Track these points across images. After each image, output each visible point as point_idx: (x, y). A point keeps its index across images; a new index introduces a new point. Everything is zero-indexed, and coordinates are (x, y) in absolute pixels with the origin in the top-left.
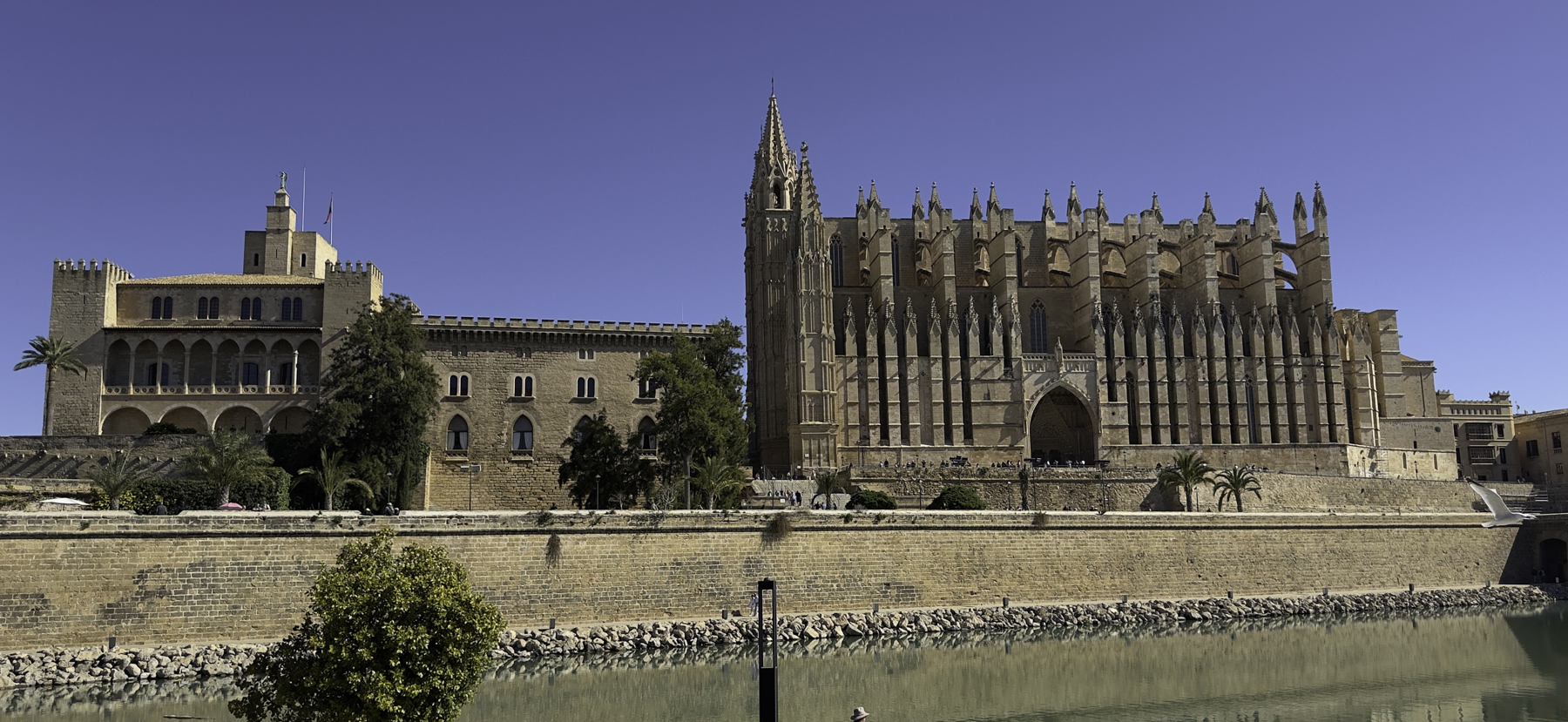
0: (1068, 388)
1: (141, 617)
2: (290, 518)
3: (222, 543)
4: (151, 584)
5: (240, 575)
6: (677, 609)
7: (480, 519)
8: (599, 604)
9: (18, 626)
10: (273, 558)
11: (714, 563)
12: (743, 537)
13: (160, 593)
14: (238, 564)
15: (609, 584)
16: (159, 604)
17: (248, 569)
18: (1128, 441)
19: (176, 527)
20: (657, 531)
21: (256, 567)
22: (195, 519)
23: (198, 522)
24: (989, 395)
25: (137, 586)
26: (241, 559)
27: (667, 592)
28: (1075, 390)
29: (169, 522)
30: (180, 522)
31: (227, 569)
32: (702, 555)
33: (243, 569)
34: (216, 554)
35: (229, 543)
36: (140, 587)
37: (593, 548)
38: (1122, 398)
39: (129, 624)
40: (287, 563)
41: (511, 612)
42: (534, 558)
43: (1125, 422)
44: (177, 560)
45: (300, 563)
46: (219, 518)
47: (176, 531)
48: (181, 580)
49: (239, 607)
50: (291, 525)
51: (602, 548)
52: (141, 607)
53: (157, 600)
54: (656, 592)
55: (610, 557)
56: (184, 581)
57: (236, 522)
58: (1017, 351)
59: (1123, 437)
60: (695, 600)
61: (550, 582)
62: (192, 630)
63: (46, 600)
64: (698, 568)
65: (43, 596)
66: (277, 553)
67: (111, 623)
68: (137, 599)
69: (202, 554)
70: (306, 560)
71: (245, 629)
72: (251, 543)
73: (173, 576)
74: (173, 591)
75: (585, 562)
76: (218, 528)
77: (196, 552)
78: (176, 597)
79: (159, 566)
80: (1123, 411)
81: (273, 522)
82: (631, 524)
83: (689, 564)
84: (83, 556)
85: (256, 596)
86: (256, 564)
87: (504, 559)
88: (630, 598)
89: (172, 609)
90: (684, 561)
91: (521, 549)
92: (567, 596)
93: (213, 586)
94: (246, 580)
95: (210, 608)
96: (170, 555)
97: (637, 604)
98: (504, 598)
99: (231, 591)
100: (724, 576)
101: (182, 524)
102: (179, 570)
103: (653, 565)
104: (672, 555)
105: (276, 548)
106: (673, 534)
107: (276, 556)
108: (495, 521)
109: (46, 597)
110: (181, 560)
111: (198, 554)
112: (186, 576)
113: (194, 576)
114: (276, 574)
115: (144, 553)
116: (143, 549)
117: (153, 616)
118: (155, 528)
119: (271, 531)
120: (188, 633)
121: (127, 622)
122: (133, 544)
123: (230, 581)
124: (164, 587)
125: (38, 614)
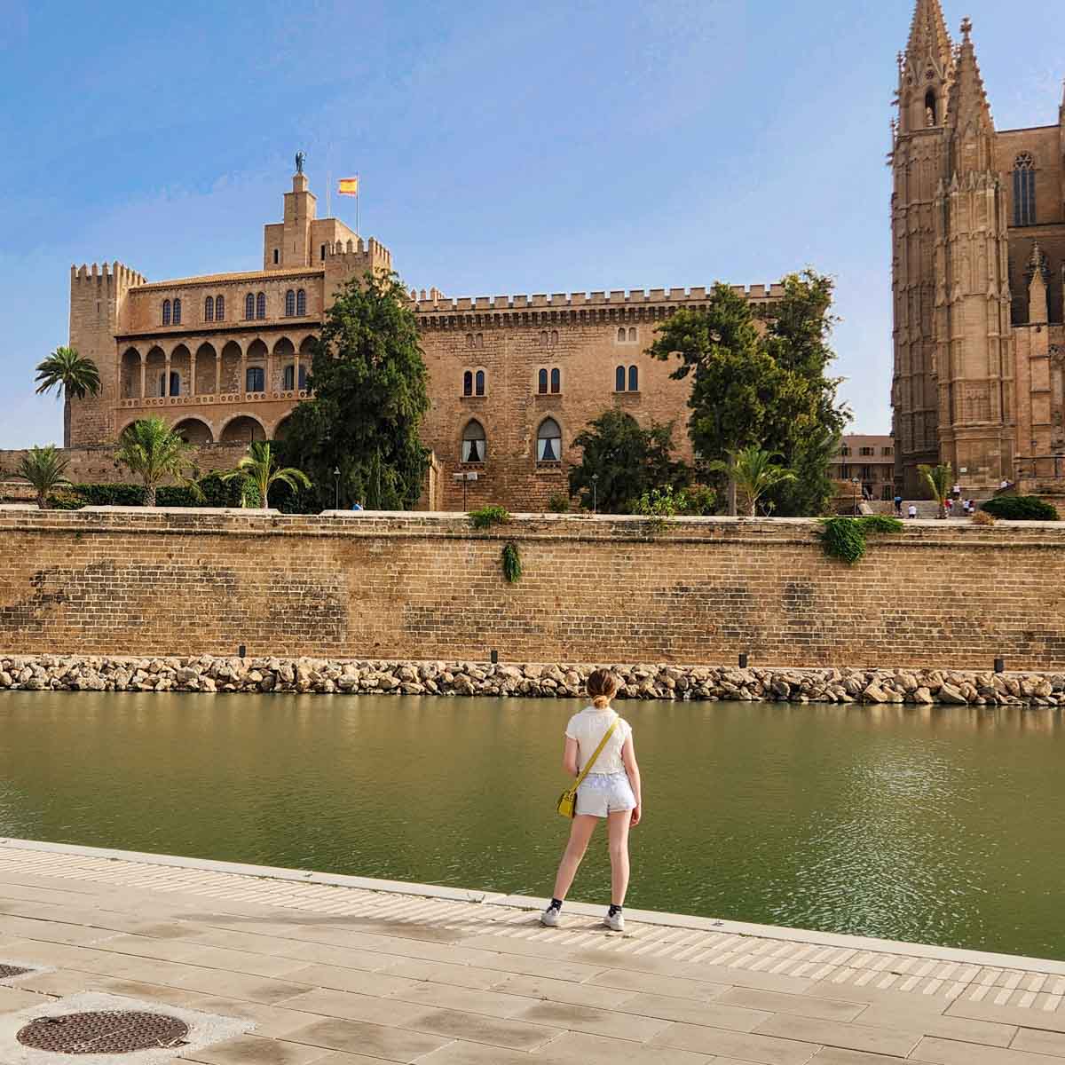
1: (38, 623)
3: (123, 543)
4: (49, 587)
5: (141, 580)
6: (680, 652)
7: (416, 522)
8: (569, 638)
10: (176, 562)
11: (737, 590)
12: (784, 555)
13: (58, 598)
14: (139, 568)
15: (583, 613)
16: (57, 610)
17: (150, 574)
19: (75, 523)
20: (651, 542)
21: (159, 571)
22: (94, 515)
23: (97, 517)
25: (35, 588)
26: (143, 562)
27: (666, 628)
29: (68, 517)
30: (80, 517)
31: (128, 573)
32: (720, 578)
33: (143, 574)
34: (117, 555)
35: (129, 543)
36: (39, 590)
37: (562, 563)
39: (27, 631)
40: (191, 569)
41: (453, 641)
42: (483, 574)
45: (206, 568)
46: (119, 513)
47: (75, 528)
48: (79, 584)
49: (140, 618)
50: (197, 523)
51: (575, 564)
52: (38, 613)
53: (54, 605)
54: (649, 627)
55: (584, 576)
56: (82, 585)
57: (137, 519)
60: (707, 640)
61: (503, 605)
62: (89, 642)
64: (711, 596)
66: (181, 556)
68: (35, 603)
69: (102, 555)
70: (213, 566)
72: (154, 543)
73: (72, 579)
74: (71, 596)
75: (551, 581)
76: (119, 525)
77: (95, 551)
78: (74, 603)
79: (57, 567)
81: (177, 520)
82: (615, 533)
83: (699, 590)
85: (158, 605)
86: (158, 568)
87: (445, 573)
88: (612, 632)
89: (71, 617)
90: (692, 584)
91: (467, 561)
92: (526, 624)
93: (112, 592)
94: (147, 586)
95: (109, 617)
96: (68, 555)
97: (622, 641)
98: (444, 623)
99: (131, 598)
100: (752, 609)
102: (78, 572)
103: (646, 589)
104: (673, 577)
105: (181, 550)
106: (676, 548)
107: (180, 559)
108: (434, 524)
110: (80, 560)
111: (98, 555)
112: (84, 579)
113: (93, 579)
114: (180, 580)
115: (43, 551)
116: (42, 547)
117: (50, 623)
118: (53, 524)
119: (175, 530)
120: (86, 644)
121: (24, 628)
122: (32, 541)
123: (130, 586)
124: (62, 590)
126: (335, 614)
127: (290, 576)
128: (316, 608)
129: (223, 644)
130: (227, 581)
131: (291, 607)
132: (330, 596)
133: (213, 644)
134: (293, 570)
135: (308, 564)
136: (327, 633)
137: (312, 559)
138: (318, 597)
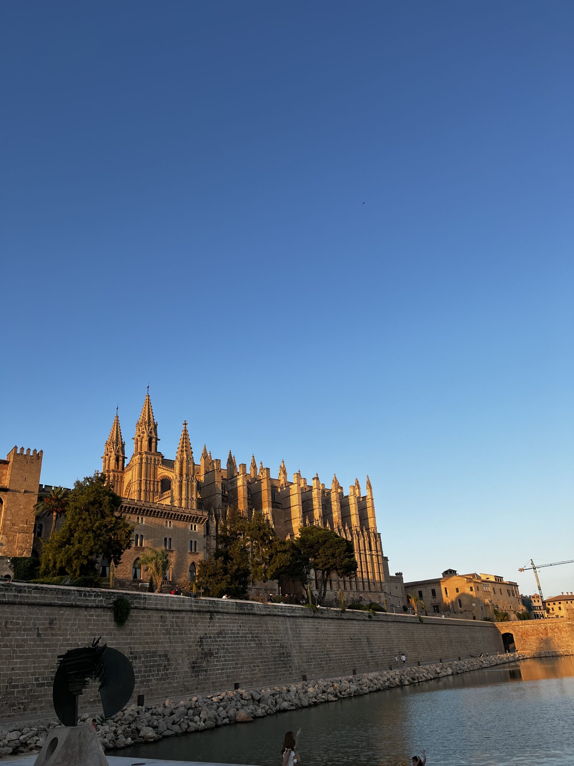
3: (225, 619)
4: (206, 648)
9: (160, 680)
10: (243, 630)
14: (233, 634)
16: (210, 662)
35: (227, 619)
36: (202, 649)
40: (247, 633)
44: (210, 630)
45: (252, 633)
48: (216, 645)
52: (205, 664)
53: (209, 659)
63: (169, 659)
65: (167, 656)
68: (202, 658)
69: (220, 627)
72: (234, 619)
73: (212, 641)
74: (214, 652)
77: (217, 624)
78: (216, 657)
79: (206, 634)
81: (240, 606)
83: (354, 639)
85: (242, 656)
86: (238, 633)
89: (216, 665)
93: (227, 649)
94: (237, 645)
96: (209, 627)
98: (314, 658)
102: (214, 637)
105: (242, 623)
107: (243, 628)
109: (169, 657)
110: (214, 630)
111: (218, 626)
112: (216, 641)
114: (246, 641)
115: (199, 624)
116: (199, 622)
118: (201, 607)
120: (224, 683)
121: (201, 675)
122: (195, 618)
123: (232, 645)
124: (210, 649)
125: (167, 670)
126: (289, 656)
129: (264, 677)
130: (259, 641)
132: (286, 647)
135: (278, 630)
136: (290, 667)
138: (283, 647)
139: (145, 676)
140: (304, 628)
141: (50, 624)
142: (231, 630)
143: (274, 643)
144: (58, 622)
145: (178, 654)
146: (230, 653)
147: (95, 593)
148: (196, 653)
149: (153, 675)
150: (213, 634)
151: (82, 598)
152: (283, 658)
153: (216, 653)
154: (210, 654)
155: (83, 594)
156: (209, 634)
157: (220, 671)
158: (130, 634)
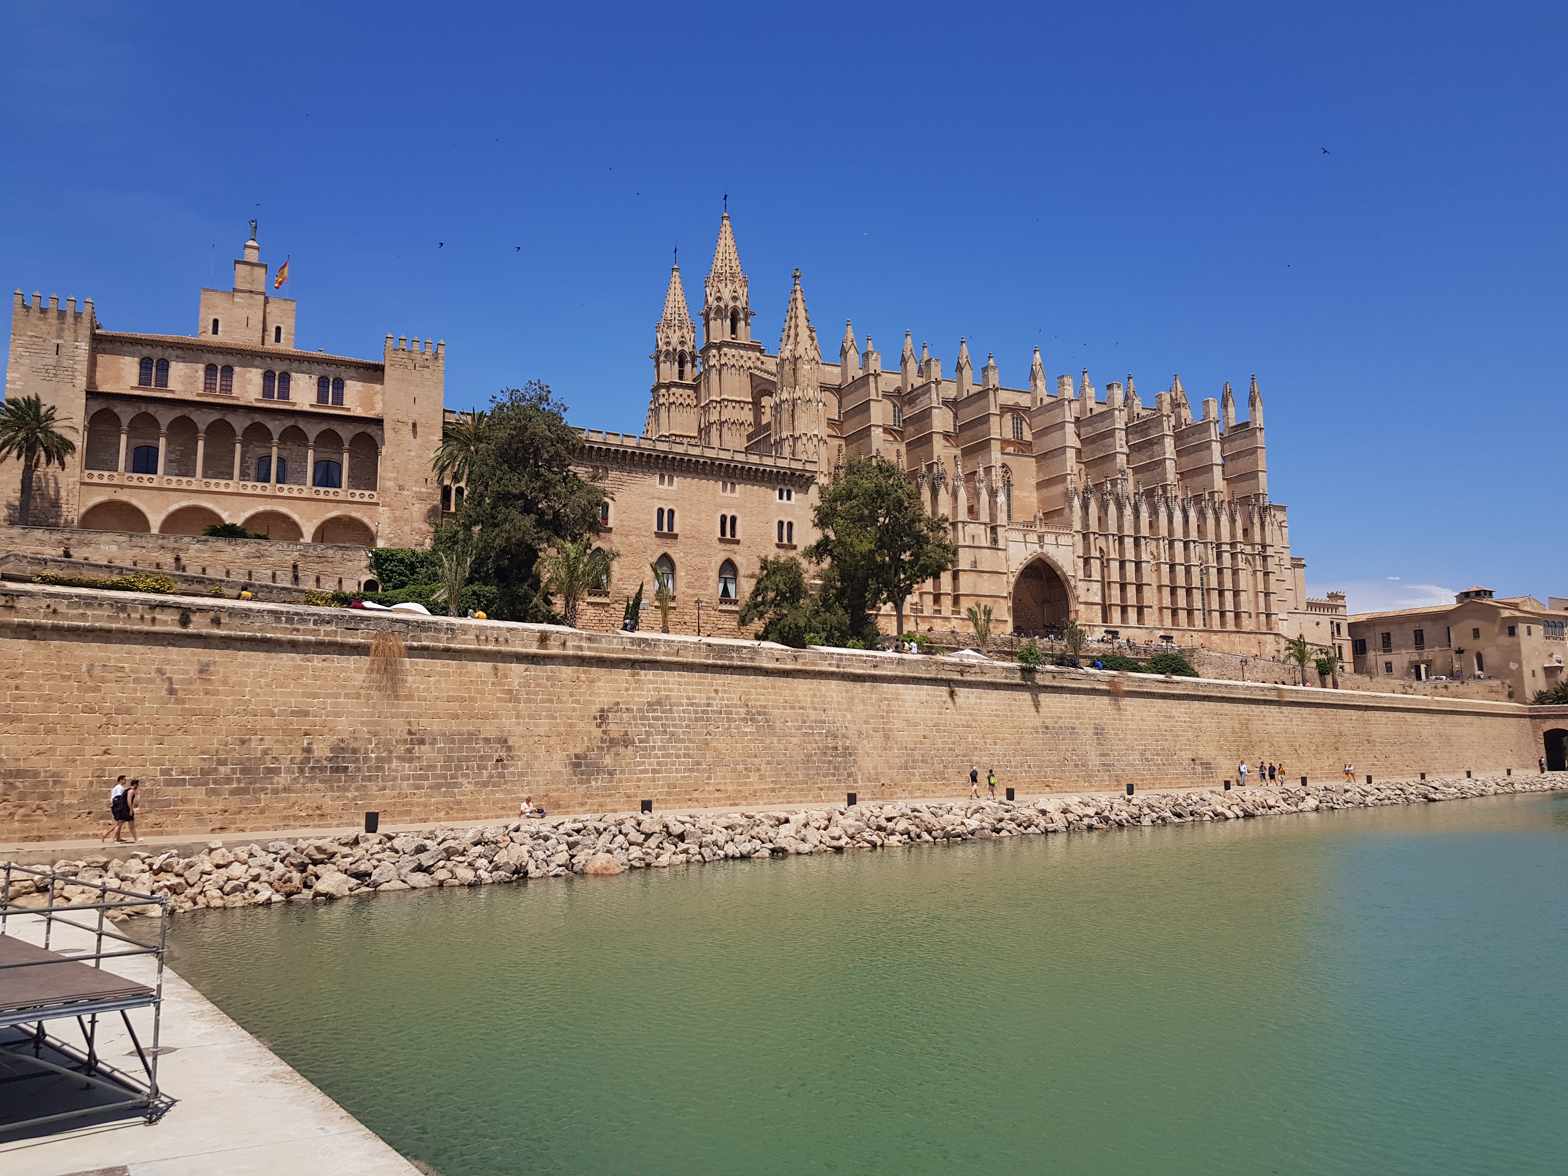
0: (1047, 561)
1: (610, 773)
2: (733, 646)
3: (675, 676)
4: (615, 730)
5: (696, 719)
9: (485, 784)
10: (722, 699)
11: (1072, 728)
14: (692, 705)
15: (1000, 747)
16: (625, 756)
17: (703, 712)
18: (1100, 619)
19: (630, 651)
21: (709, 709)
22: (646, 641)
23: (649, 645)
24: (975, 562)
25: (600, 730)
26: (694, 698)
27: (1044, 761)
28: (1055, 563)
29: (622, 643)
30: (633, 644)
31: (684, 712)
33: (696, 712)
34: (671, 690)
35: (681, 676)
36: (604, 732)
37: (980, 703)
38: (1096, 575)
39: (599, 784)
40: (736, 706)
41: (930, 779)
43: (1098, 599)
44: (633, 696)
45: (747, 705)
46: (669, 641)
47: (630, 656)
48: (642, 724)
49: (701, 764)
50: (735, 655)
51: (987, 704)
52: (608, 760)
53: (622, 750)
54: (1035, 761)
55: (994, 715)
56: (644, 725)
57: (684, 649)
58: (1002, 518)
59: (1096, 615)
61: (954, 742)
63: (510, 747)
64: (1061, 733)
65: (506, 741)
66: (725, 691)
67: (581, 782)
68: (602, 748)
69: (657, 690)
70: (752, 703)
71: (709, 792)
72: (701, 678)
73: (634, 718)
74: (636, 738)
75: (978, 720)
77: (651, 686)
78: (641, 748)
79: (618, 703)
80: (1096, 587)
84: (537, 685)
85: (715, 749)
86: (708, 705)
87: (916, 712)
89: (640, 764)
93: (673, 734)
94: (702, 727)
96: (627, 690)
101: (634, 648)
102: (639, 710)
107: (726, 696)
109: (510, 743)
110: (640, 696)
111: (655, 689)
112: (645, 718)
113: (654, 718)
114: (729, 720)
117: (622, 772)
118: (608, 651)
119: (720, 662)
120: (658, 797)
121: (596, 780)
123: (688, 726)
124: (626, 732)
125: (504, 767)
126: (850, 754)
127: (813, 715)
128: (836, 748)
129: (773, 790)
130: (766, 721)
131: (819, 748)
132: (844, 736)
133: (765, 789)
134: (815, 709)
135: (824, 703)
137: (825, 696)
138: (835, 737)
139: (444, 777)
140: (904, 701)
141: (201, 671)
142: (688, 698)
143: (811, 728)
144: (221, 670)
145: (537, 739)
146: (683, 741)
147: (317, 618)
148: (585, 738)
149: (466, 776)
150: (636, 703)
151: (283, 625)
152: (832, 756)
153: (641, 741)
154: (624, 741)
155: (284, 619)
156: (625, 703)
157: (650, 775)
158: (410, 697)
